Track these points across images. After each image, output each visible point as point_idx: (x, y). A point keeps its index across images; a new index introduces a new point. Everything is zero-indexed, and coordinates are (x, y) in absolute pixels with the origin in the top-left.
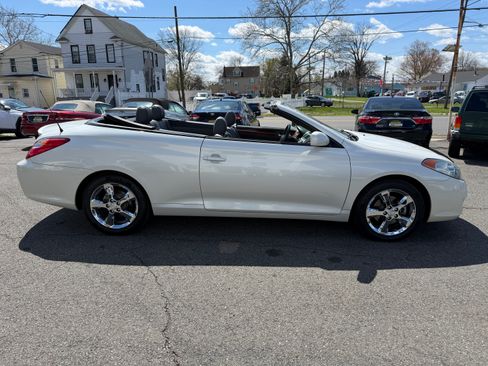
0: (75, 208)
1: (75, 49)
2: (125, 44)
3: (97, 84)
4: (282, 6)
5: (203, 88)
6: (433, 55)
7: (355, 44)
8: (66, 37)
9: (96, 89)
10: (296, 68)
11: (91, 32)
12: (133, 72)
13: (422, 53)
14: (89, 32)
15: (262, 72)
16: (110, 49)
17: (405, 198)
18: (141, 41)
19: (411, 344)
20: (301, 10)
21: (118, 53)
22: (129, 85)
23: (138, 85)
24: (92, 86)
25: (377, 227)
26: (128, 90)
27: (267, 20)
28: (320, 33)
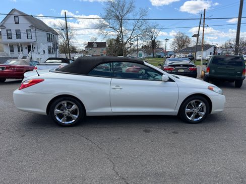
0: (46, 114)
1: (9, 32)
2: (37, 30)
3: (22, 50)
4: (118, 14)
5: (77, 52)
6: (186, 38)
7: (151, 33)
8: (4, 25)
9: (21, 53)
10: (125, 44)
11: (18, 23)
12: (41, 44)
13: (181, 38)
14: (17, 23)
15: (107, 45)
16: (29, 32)
17: (201, 104)
18: (46, 29)
19: (222, 166)
20: (127, 16)
21: (33, 34)
22: (39, 51)
23: (44, 51)
24: (19, 51)
25: (190, 117)
26: (39, 53)
27: (110, 20)
28: (136, 27)
